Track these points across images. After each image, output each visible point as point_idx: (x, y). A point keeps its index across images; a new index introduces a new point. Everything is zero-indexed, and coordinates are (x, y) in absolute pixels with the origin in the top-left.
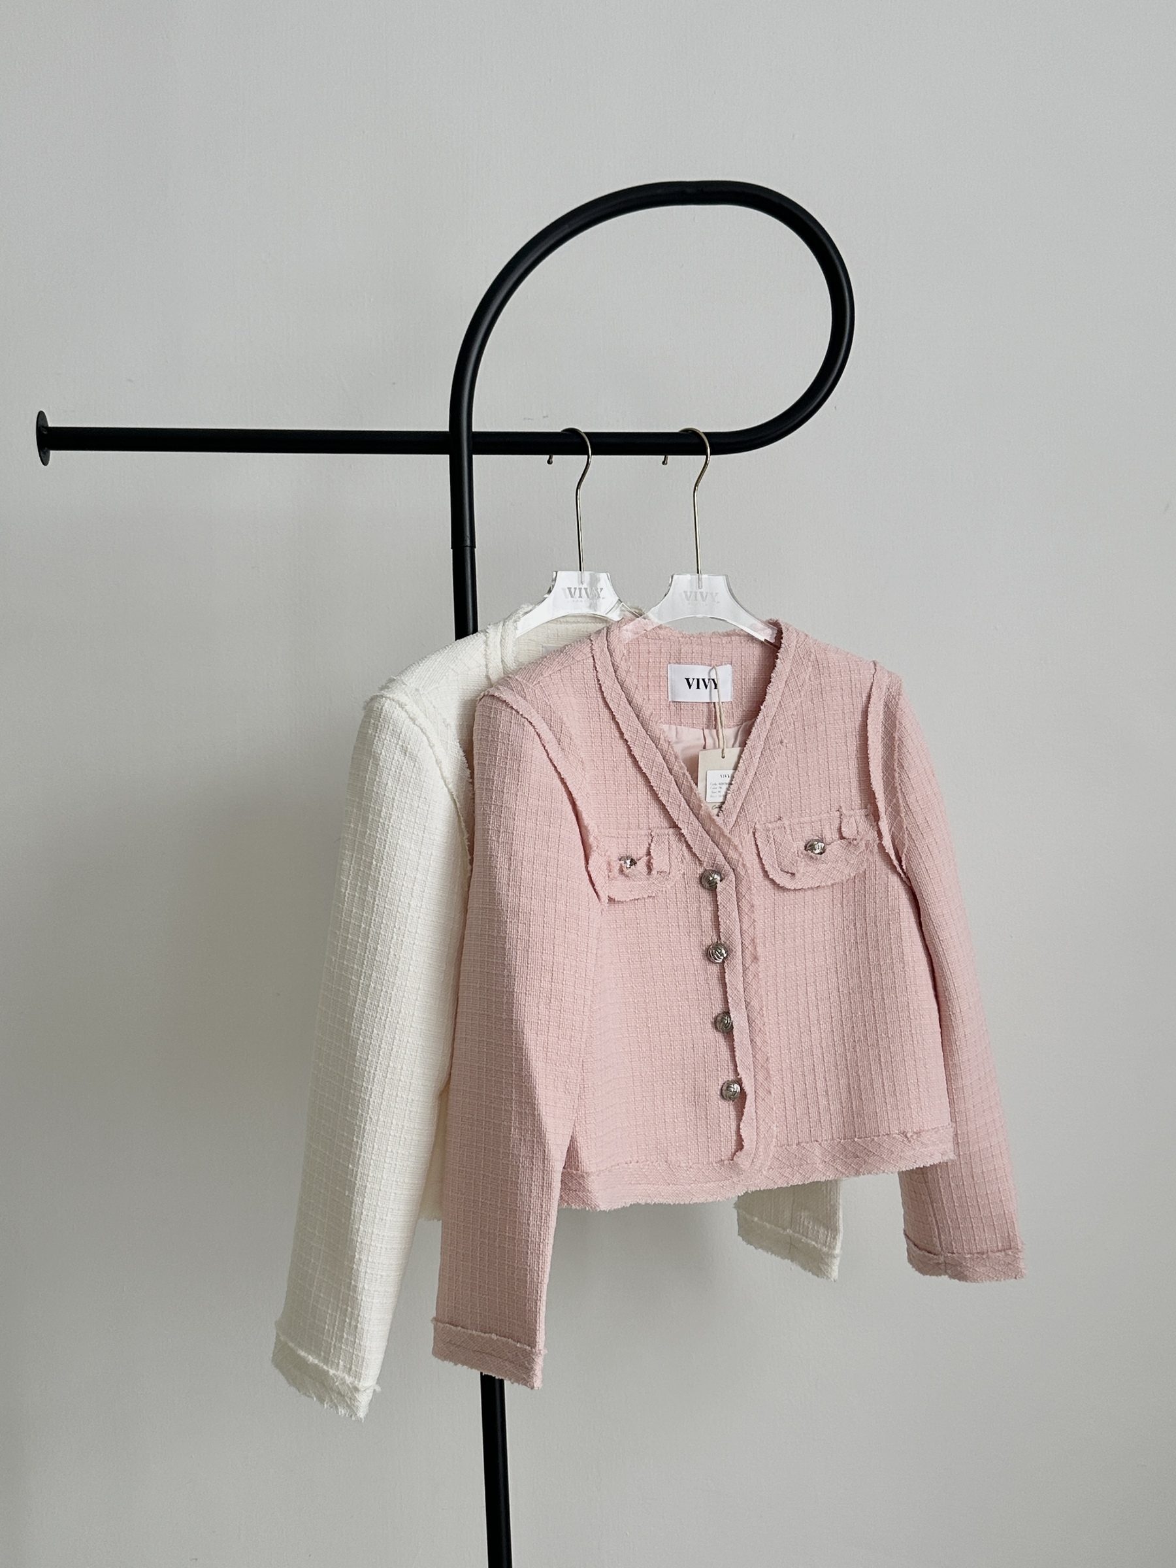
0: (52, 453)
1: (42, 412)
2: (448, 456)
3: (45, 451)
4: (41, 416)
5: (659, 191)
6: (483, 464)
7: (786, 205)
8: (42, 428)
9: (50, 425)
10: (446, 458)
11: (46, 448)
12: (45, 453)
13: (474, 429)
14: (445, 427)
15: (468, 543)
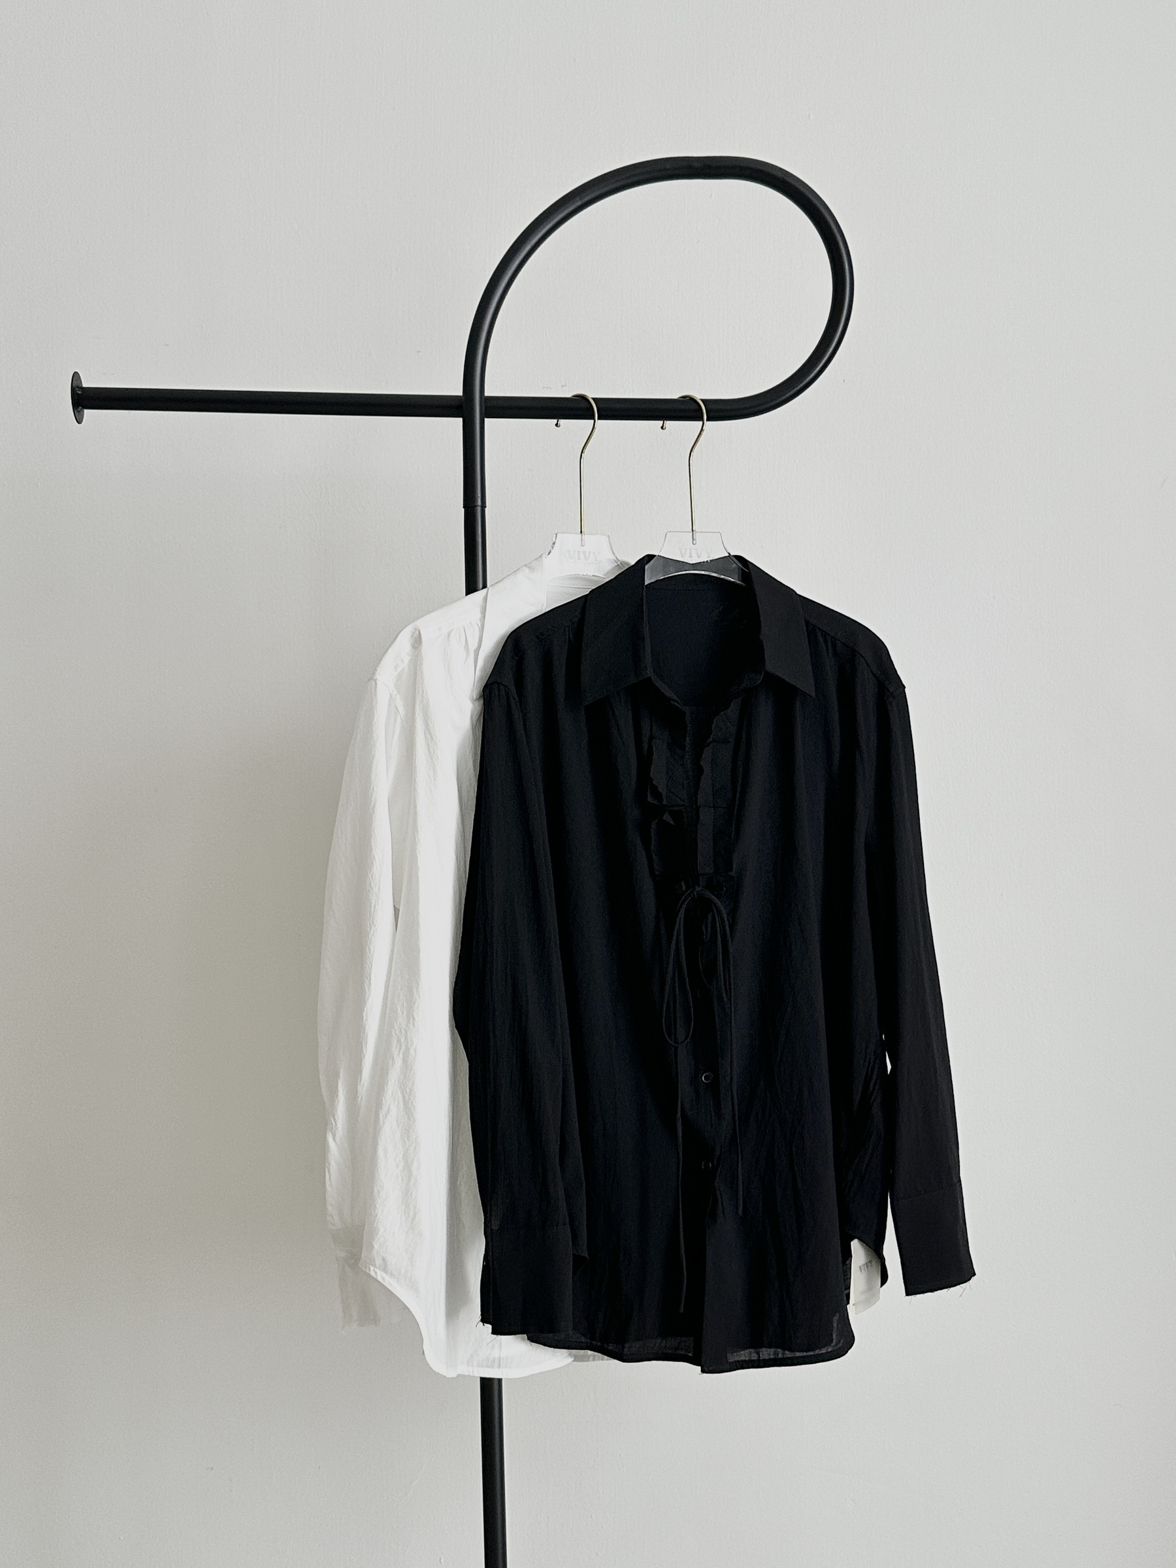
0: (86, 411)
1: (76, 373)
2: (460, 420)
3: (79, 409)
5: (668, 166)
6: (494, 427)
7: (789, 180)
9: (85, 385)
10: (459, 421)
11: (80, 408)
12: (79, 412)
13: (487, 394)
14: (459, 392)
15: (479, 502)
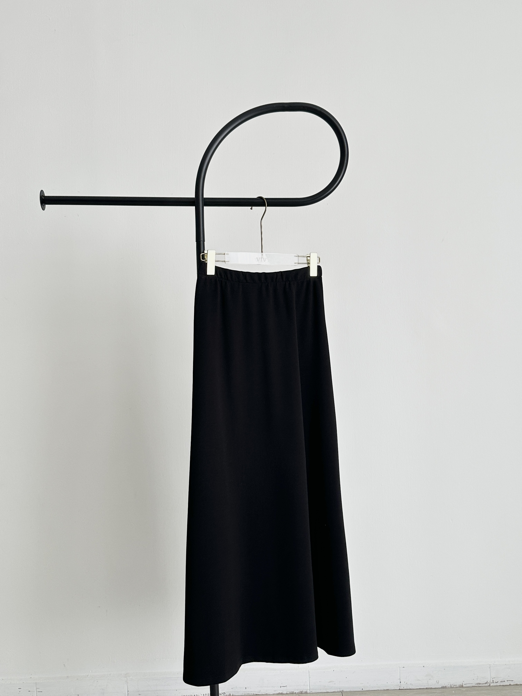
0: (46, 206)
3: (43, 205)
4: (42, 192)
6: (207, 210)
8: (42, 196)
9: (46, 195)
15: (202, 240)
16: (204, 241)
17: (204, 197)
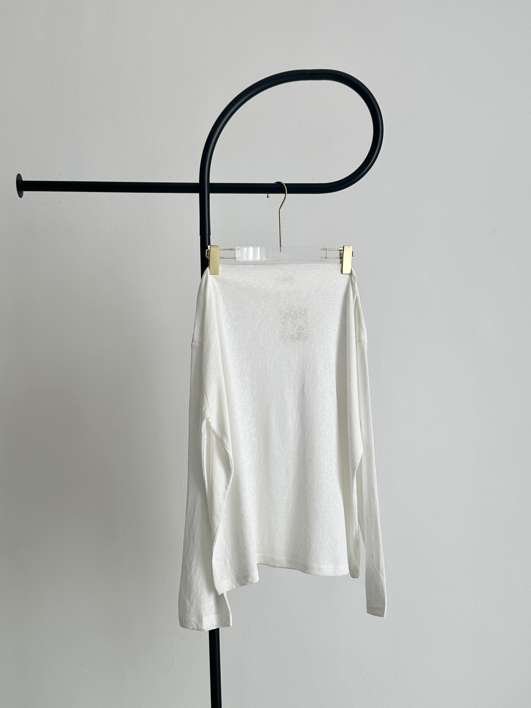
0: (24, 192)
1: (19, 174)
2: (198, 194)
3: (20, 191)
4: (19, 176)
6: (214, 198)
8: (19, 182)
9: (24, 179)
10: (198, 195)
12: (20, 192)
13: (211, 182)
14: (198, 181)
15: (207, 233)
16: (209, 234)
17: (210, 182)
